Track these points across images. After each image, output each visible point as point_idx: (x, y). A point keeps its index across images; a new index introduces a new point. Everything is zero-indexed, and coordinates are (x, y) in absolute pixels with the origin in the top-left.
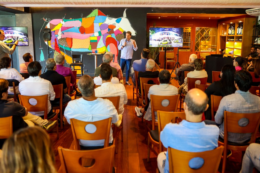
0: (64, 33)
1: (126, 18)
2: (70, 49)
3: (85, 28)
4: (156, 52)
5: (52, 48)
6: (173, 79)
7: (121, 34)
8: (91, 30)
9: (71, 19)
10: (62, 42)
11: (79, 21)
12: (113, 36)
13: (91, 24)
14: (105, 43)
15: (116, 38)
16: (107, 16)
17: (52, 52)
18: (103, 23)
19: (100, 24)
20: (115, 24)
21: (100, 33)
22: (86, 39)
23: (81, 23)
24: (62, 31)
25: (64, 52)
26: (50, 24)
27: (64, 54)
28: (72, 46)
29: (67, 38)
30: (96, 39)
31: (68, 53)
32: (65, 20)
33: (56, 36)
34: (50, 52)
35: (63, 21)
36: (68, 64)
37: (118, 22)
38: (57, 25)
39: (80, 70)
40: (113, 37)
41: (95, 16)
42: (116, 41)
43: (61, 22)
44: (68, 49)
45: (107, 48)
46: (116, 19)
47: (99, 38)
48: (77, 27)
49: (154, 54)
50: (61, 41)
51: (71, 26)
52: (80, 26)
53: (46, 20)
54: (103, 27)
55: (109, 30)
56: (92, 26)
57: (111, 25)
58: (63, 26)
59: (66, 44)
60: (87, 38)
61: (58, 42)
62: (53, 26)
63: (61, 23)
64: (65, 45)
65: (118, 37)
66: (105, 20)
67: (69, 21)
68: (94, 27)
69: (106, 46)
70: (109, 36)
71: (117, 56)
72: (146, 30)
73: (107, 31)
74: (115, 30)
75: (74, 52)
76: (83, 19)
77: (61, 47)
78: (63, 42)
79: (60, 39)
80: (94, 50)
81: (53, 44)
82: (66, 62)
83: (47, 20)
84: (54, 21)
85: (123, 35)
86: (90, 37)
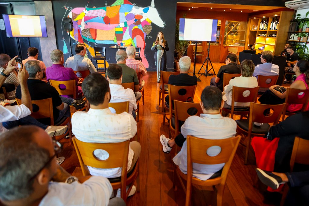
1: (154, 7)
3: (109, 17)
4: (185, 46)
5: (75, 40)
6: (203, 76)
7: (149, 26)
8: (116, 20)
9: (94, 7)
10: (85, 33)
11: (103, 10)
12: (140, 27)
13: (116, 13)
16: (134, 4)
17: (75, 43)
18: (130, 13)
19: (126, 14)
20: (142, 14)
21: (125, 23)
22: (110, 30)
23: (105, 13)
24: (85, 21)
26: (72, 13)
27: (88, 46)
29: (90, 28)
30: (121, 30)
31: (92, 44)
32: (88, 9)
33: (79, 26)
34: (74, 44)
35: (86, 9)
37: (145, 11)
38: (80, 14)
39: (103, 64)
40: (140, 29)
41: (121, 4)
42: (143, 32)
43: (84, 10)
44: (92, 41)
46: (143, 8)
47: (124, 29)
48: (102, 16)
49: (183, 47)
50: (85, 31)
51: (95, 16)
52: (105, 16)
53: (67, 8)
54: (129, 17)
55: (136, 20)
56: (118, 17)
57: (137, 15)
58: (86, 15)
60: (112, 28)
61: (81, 33)
62: (75, 16)
63: (84, 12)
65: (145, 29)
66: (131, 9)
67: (93, 10)
68: (120, 17)
69: (133, 38)
70: (136, 27)
71: (144, 49)
72: (175, 21)
73: (133, 21)
74: (142, 20)
75: (98, 44)
76: (108, 8)
77: (85, 38)
78: (87, 34)
79: (84, 30)
80: (119, 43)
81: (76, 35)
83: (69, 9)
84: (76, 10)
85: (151, 27)
86: (115, 27)
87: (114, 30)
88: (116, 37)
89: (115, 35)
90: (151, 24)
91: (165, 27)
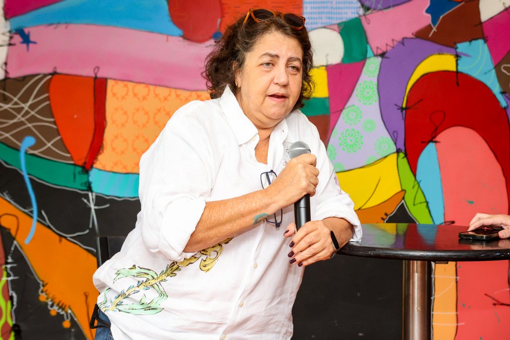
0: (34, 34)
2: (82, 178)
14: (400, 126)
15: (501, 77)
24: (9, 11)
25: (23, 201)
27: (23, 217)
28: (96, 147)
29: (54, 74)
36: (54, 310)
40: (476, 74)
42: (503, 103)
45: (413, 169)
59: (48, 133)
64: (39, 144)
70: (440, 62)
75: (112, 201)
82: (43, 297)
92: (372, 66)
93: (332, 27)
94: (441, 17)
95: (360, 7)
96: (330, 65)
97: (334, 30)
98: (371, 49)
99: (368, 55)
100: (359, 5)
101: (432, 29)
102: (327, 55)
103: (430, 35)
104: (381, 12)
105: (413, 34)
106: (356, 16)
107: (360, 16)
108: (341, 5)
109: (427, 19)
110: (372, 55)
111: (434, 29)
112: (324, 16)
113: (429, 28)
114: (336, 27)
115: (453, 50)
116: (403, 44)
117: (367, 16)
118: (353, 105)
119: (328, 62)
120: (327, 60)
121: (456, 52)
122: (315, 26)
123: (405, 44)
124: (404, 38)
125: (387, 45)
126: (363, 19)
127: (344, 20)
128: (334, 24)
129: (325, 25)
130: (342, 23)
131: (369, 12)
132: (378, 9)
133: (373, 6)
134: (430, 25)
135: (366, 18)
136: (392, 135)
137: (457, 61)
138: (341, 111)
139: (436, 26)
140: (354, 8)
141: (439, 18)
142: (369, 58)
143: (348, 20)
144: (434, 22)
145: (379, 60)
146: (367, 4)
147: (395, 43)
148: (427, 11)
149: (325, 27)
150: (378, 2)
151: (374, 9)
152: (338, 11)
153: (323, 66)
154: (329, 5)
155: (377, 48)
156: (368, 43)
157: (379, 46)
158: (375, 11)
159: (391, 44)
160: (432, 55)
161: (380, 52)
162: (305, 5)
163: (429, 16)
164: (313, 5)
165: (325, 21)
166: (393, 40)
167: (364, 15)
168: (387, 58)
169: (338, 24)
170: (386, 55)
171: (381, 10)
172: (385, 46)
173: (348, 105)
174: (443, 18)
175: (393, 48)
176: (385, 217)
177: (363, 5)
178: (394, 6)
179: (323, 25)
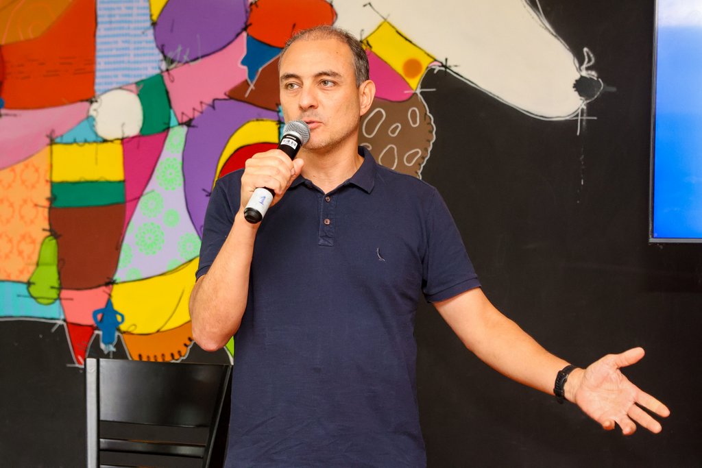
8: (66, 68)
21: (154, 95)
73: (230, 66)
85: (419, 118)
86: (52, 142)
87: (44, 167)
88: (50, 250)
89: (41, 221)
90: (424, 84)
91: (591, 109)
92: (177, 138)
93: (129, 87)
94: (260, 70)
95: (162, 61)
96: (126, 138)
97: (131, 91)
98: (175, 115)
99: (171, 125)
100: (161, 57)
101: (249, 85)
102: (123, 125)
103: (247, 95)
104: (186, 65)
105: (225, 94)
106: (158, 71)
107: (162, 72)
108: (139, 59)
109: (243, 72)
110: (176, 123)
111: (252, 87)
112: (119, 73)
113: (245, 84)
114: (133, 87)
115: (276, 113)
116: (213, 107)
117: (170, 72)
118: (153, 191)
119: (123, 133)
120: (123, 131)
121: (278, 116)
122: (110, 87)
123: (216, 106)
124: (214, 100)
125: (194, 109)
126: (165, 75)
127: (144, 78)
128: (132, 84)
129: (121, 85)
130: (142, 81)
131: (173, 66)
132: (184, 61)
133: (178, 59)
134: (246, 81)
135: (169, 74)
136: (199, 230)
137: (279, 128)
138: (138, 198)
139: (254, 82)
140: (156, 61)
141: (257, 71)
142: (173, 127)
143: (148, 77)
144: (251, 76)
145: (184, 129)
146: (170, 55)
147: (204, 107)
148: (243, 63)
149: (120, 88)
150: (183, 52)
151: (179, 62)
152: (137, 66)
153: (118, 139)
154: (125, 59)
155: (183, 113)
156: (170, 107)
157: (185, 112)
158: (180, 64)
159: (199, 108)
160: (248, 122)
161: (185, 119)
162: (98, 60)
163: (245, 68)
164: (107, 60)
165: (122, 79)
166: (201, 103)
167: (167, 70)
168: (193, 126)
169: (137, 83)
170: (193, 123)
171: (187, 62)
172: (192, 111)
173: (147, 191)
174: (262, 71)
175: (202, 113)
176: (188, 342)
177: (165, 57)
178: (203, 57)
179: (118, 86)
